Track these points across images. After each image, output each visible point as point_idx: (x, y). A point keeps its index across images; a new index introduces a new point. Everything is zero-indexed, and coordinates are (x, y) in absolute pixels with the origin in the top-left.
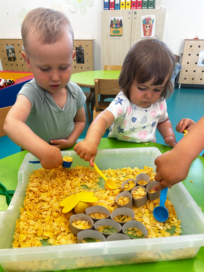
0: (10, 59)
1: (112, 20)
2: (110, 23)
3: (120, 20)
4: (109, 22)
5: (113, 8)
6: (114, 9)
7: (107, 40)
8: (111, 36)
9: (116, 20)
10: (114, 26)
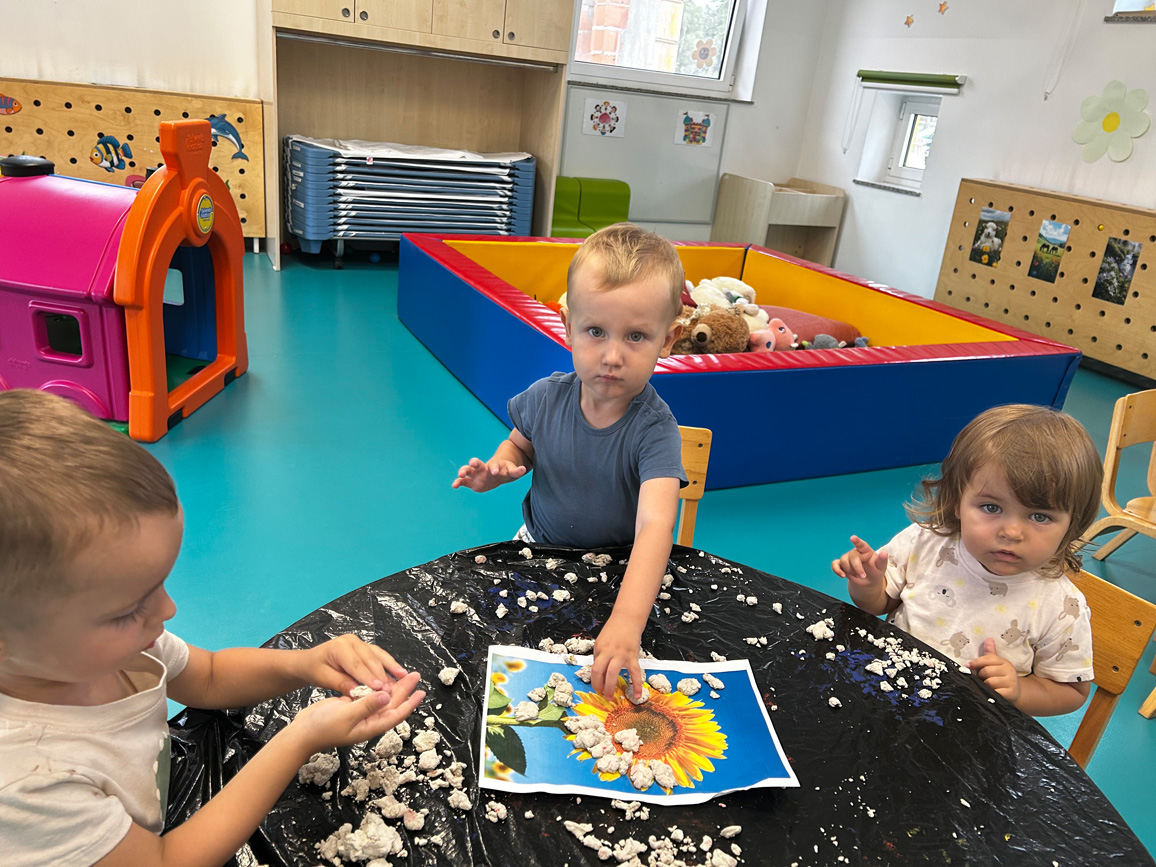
0: (976, 255)
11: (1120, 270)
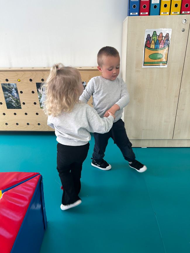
1: (149, 35)
2: (145, 40)
3: (164, 35)
4: (144, 38)
5: (147, 13)
6: (149, 14)
7: (138, 71)
8: (145, 63)
9: (158, 35)
10: (152, 46)
11: (13, 96)
